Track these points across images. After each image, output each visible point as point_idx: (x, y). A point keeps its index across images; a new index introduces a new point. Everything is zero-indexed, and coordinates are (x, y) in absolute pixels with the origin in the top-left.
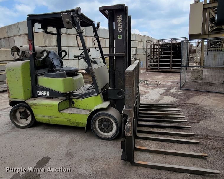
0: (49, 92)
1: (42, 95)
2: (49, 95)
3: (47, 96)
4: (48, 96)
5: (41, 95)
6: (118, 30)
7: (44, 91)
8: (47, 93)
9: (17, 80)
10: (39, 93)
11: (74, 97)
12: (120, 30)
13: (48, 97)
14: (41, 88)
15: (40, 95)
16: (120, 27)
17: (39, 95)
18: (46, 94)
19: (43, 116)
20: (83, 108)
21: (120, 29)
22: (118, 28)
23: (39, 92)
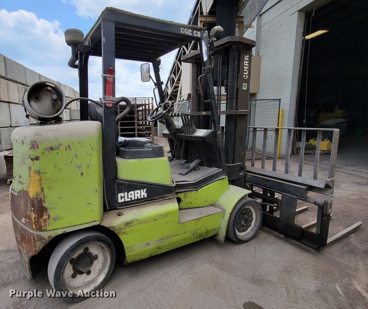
0: (145, 190)
1: (130, 200)
2: (146, 196)
3: (141, 199)
4: (144, 198)
5: (127, 200)
6: (244, 76)
7: (134, 190)
8: (142, 193)
9: (82, 174)
10: (122, 197)
11: (181, 191)
12: (245, 77)
13: (144, 201)
14: (128, 185)
15: (125, 202)
16: (246, 72)
17: (122, 203)
18: (139, 195)
19: (147, 245)
20: (198, 206)
21: (246, 75)
22: (245, 73)
23: (122, 194)
